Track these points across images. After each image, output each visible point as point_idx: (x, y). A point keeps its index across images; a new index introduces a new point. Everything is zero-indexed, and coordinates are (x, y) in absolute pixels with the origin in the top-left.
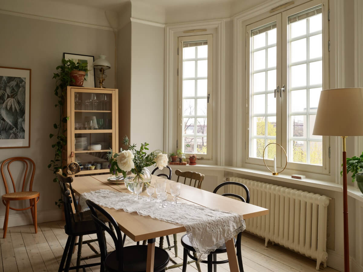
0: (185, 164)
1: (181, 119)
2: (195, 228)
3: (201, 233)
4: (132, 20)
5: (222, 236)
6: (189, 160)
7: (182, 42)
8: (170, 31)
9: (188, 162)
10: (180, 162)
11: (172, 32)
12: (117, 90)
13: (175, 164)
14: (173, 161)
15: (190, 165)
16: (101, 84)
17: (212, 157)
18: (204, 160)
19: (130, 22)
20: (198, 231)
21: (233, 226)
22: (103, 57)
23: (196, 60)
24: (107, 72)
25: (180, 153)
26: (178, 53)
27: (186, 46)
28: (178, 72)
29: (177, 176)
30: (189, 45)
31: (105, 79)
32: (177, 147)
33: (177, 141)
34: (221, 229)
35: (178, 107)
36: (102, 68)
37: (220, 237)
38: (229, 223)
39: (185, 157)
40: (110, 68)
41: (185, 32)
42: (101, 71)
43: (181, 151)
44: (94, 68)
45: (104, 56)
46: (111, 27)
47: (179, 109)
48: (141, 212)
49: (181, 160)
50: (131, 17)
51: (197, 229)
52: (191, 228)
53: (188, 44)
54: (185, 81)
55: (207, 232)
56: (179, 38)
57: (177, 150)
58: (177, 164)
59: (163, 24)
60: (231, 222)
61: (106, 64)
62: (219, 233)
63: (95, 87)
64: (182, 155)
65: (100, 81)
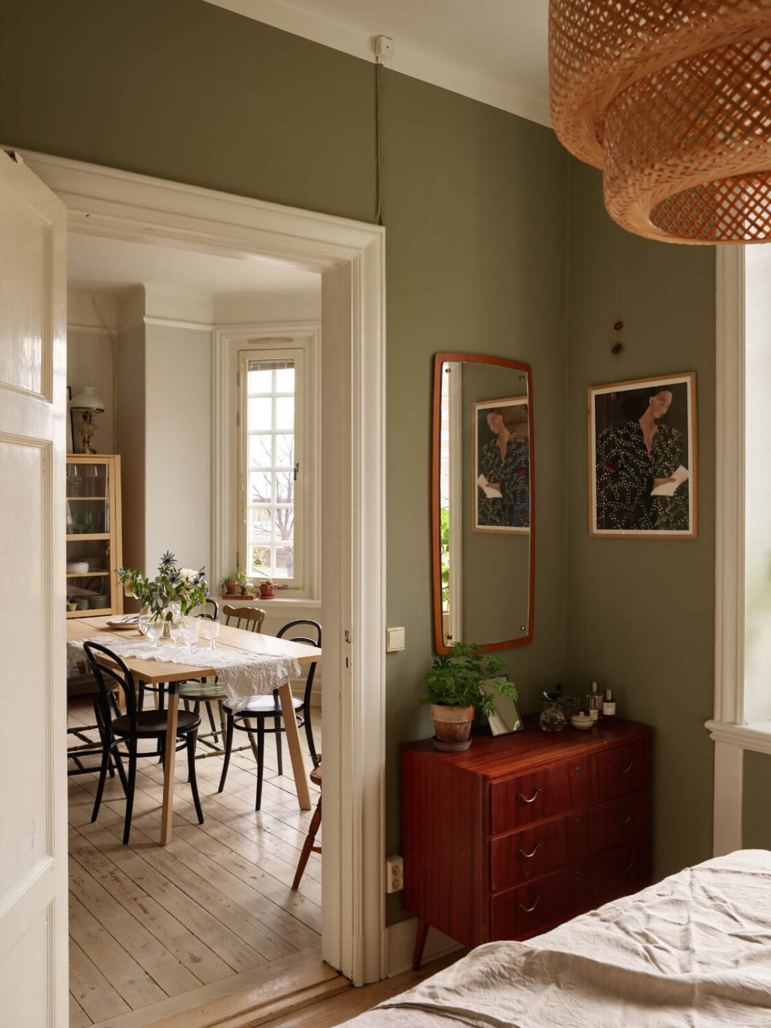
0: (251, 598)
1: (244, 512)
2: (228, 672)
3: (237, 678)
4: (146, 320)
5: (266, 683)
6: (259, 590)
7: (247, 361)
8: (223, 338)
9: (258, 593)
10: (243, 595)
11: (227, 340)
12: (118, 457)
13: (232, 598)
14: (228, 593)
15: (261, 599)
16: (86, 444)
17: (304, 583)
18: (290, 589)
19: (143, 325)
20: (233, 676)
21: (283, 672)
22: (90, 390)
23: (273, 396)
24: (96, 419)
25: (243, 577)
26: (239, 382)
27: (255, 369)
28: (239, 419)
29: (227, 616)
30: (259, 366)
31: (95, 433)
32: (238, 565)
33: (238, 553)
34: (265, 675)
35: (239, 487)
36: (87, 412)
37: (264, 684)
38: (276, 667)
39: (252, 585)
40: (102, 411)
41: (252, 341)
42: (85, 417)
43: (246, 574)
44: (71, 412)
45: (91, 388)
46: (105, 328)
47: (240, 493)
48: (160, 657)
49: (244, 589)
50: (144, 314)
51: (231, 673)
52: (223, 672)
53: (257, 365)
54: (252, 436)
55: (245, 677)
56: (241, 352)
57: (238, 571)
58: (237, 598)
59: (208, 324)
60: (280, 666)
61: (94, 404)
62: (262, 679)
63: (74, 452)
64: (247, 580)
65: (84, 439)
